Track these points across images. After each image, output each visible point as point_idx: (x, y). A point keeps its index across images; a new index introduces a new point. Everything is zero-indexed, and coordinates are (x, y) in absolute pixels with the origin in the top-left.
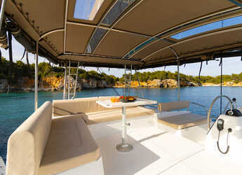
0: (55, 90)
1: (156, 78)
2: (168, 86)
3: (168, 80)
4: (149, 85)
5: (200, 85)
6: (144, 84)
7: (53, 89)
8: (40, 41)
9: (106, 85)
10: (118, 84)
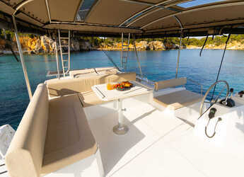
0: (32, 53)
1: (142, 40)
2: (154, 49)
3: (155, 42)
5: (185, 47)
7: (29, 51)
8: (16, 14)
9: (91, 48)
10: (103, 46)
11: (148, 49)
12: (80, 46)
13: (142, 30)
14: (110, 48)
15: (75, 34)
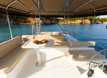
1: (79, 19)
2: (85, 23)
4: (75, 23)
6: (73, 22)
7: (32, 24)
9: (55, 23)
10: (60, 22)
11: (81, 23)
12: (51, 22)
13: (74, 13)
14: (63, 23)
15: (42, 16)
